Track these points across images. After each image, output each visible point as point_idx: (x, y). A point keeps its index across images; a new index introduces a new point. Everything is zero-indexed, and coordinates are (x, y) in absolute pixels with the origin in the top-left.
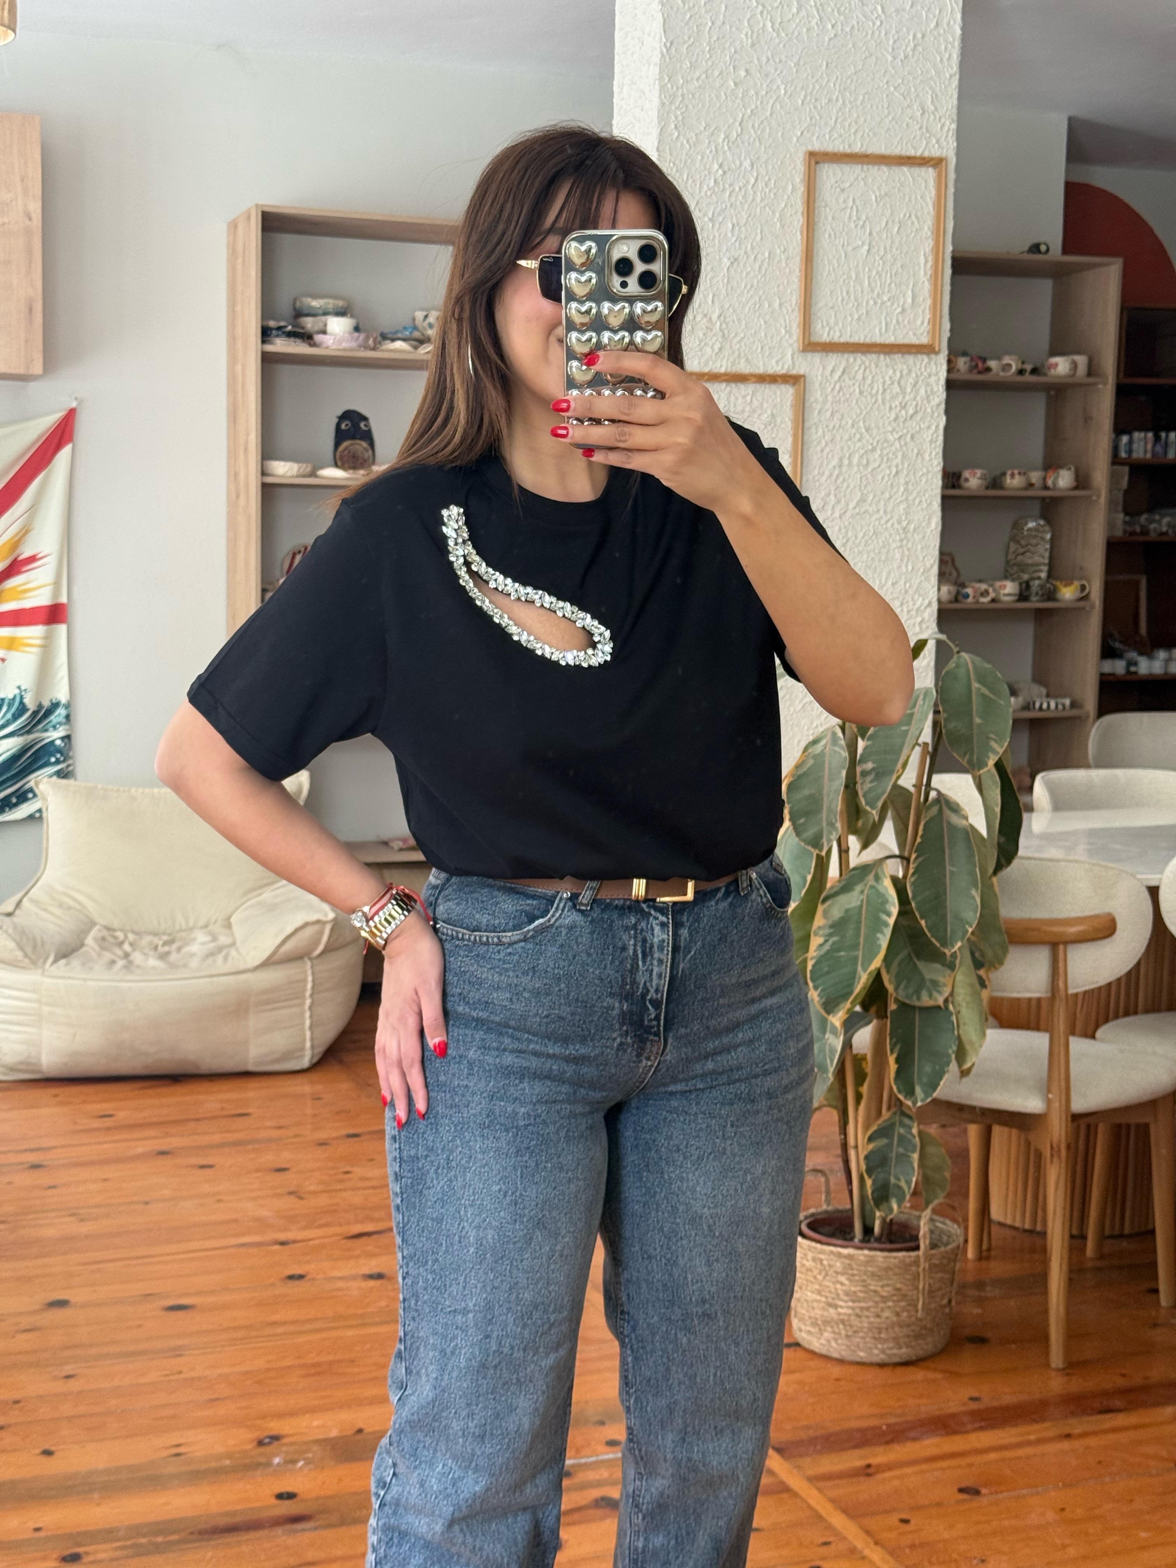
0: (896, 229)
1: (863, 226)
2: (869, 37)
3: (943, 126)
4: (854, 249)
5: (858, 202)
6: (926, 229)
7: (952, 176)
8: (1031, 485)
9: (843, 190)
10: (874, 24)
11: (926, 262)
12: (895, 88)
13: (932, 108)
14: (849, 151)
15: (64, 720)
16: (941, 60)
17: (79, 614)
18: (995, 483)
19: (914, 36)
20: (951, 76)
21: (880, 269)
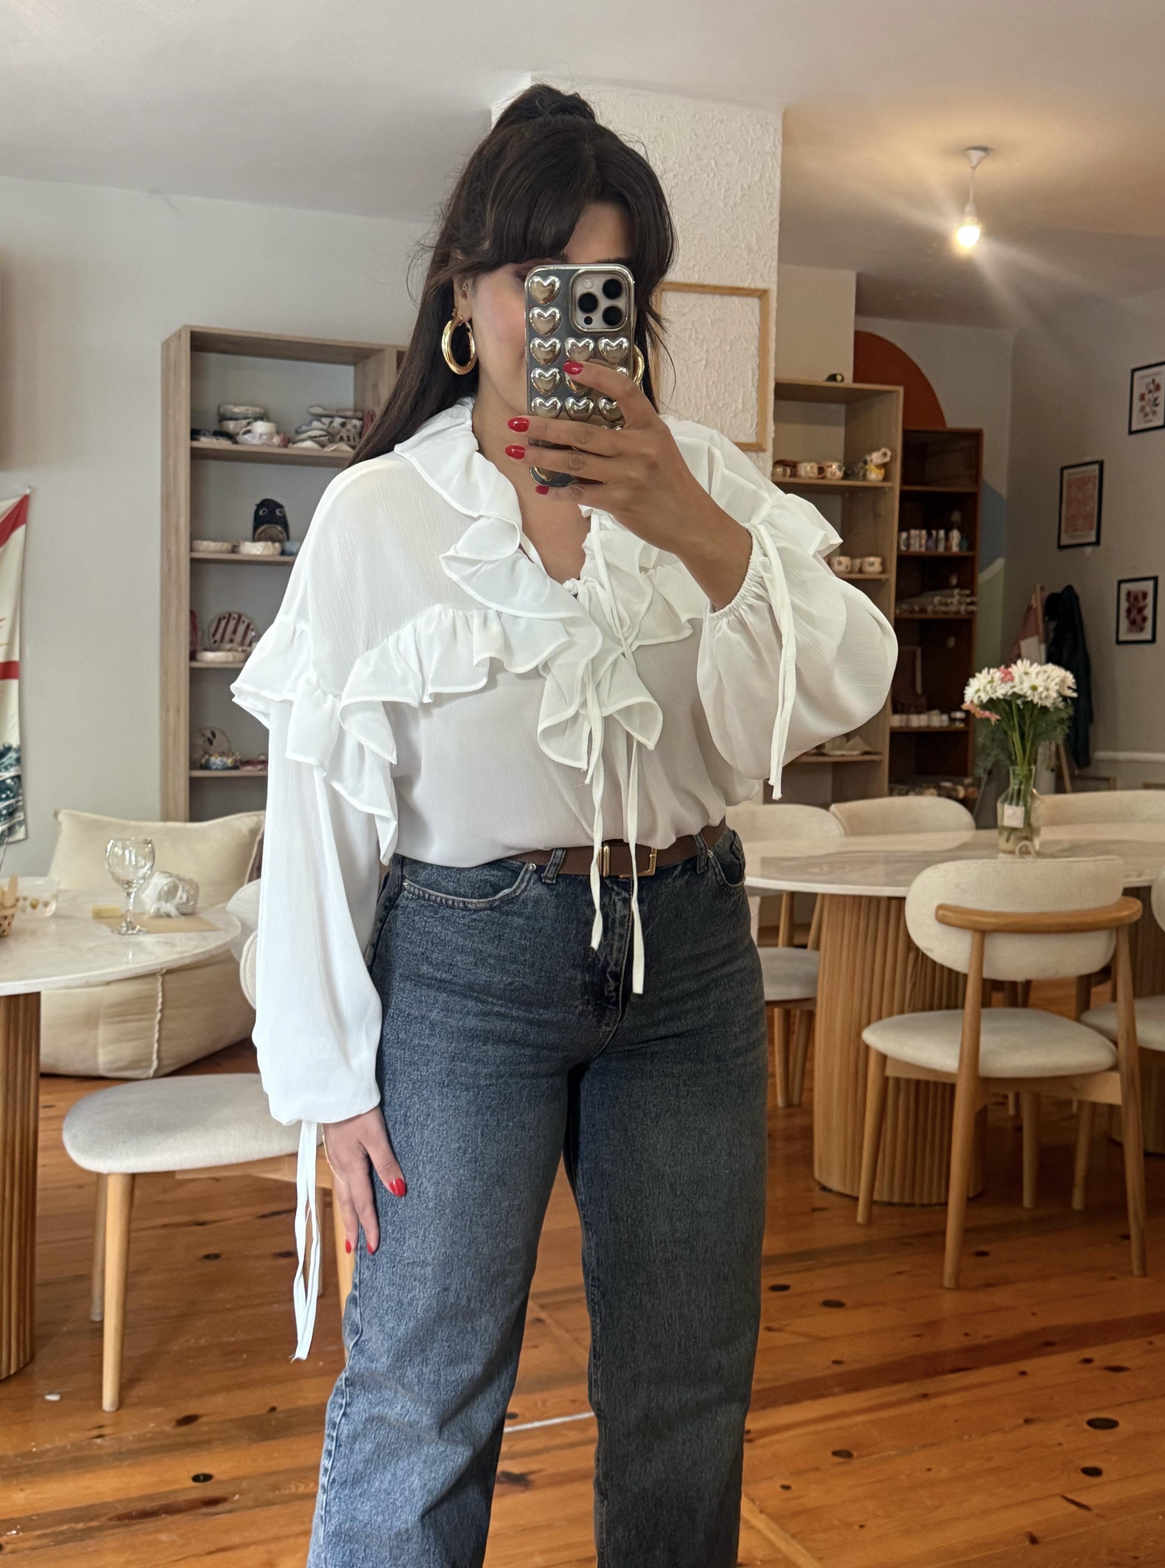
0: (728, 347)
1: (701, 345)
2: (705, 186)
3: (765, 263)
4: (694, 363)
5: (696, 324)
6: (753, 348)
7: (773, 304)
9: (684, 314)
10: (708, 176)
11: (753, 375)
12: (727, 231)
13: (756, 247)
14: (688, 281)
15: (14, 762)
16: (764, 208)
17: (28, 671)
19: (742, 187)
20: (772, 221)
21: (716, 380)
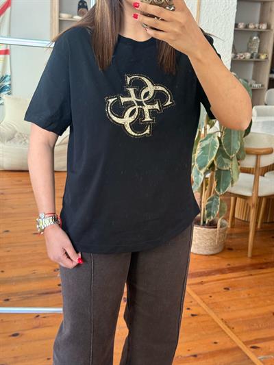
8: (255, 28)
18: (247, 27)
